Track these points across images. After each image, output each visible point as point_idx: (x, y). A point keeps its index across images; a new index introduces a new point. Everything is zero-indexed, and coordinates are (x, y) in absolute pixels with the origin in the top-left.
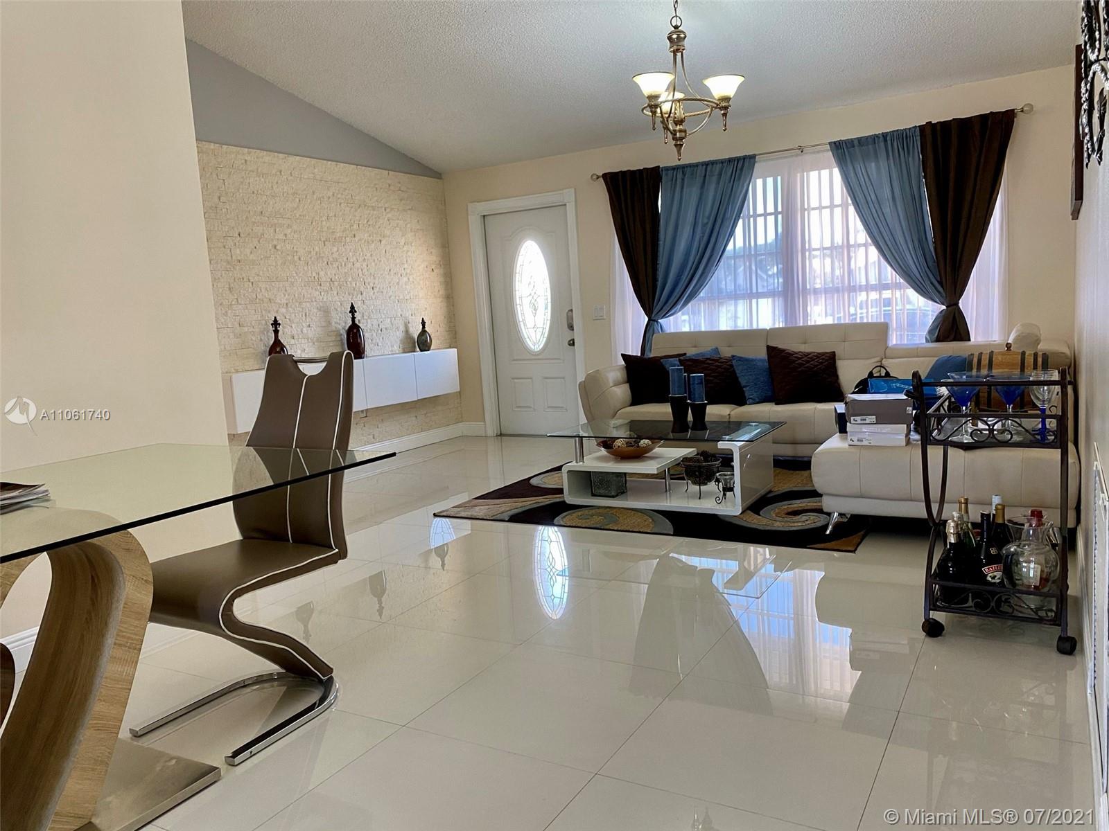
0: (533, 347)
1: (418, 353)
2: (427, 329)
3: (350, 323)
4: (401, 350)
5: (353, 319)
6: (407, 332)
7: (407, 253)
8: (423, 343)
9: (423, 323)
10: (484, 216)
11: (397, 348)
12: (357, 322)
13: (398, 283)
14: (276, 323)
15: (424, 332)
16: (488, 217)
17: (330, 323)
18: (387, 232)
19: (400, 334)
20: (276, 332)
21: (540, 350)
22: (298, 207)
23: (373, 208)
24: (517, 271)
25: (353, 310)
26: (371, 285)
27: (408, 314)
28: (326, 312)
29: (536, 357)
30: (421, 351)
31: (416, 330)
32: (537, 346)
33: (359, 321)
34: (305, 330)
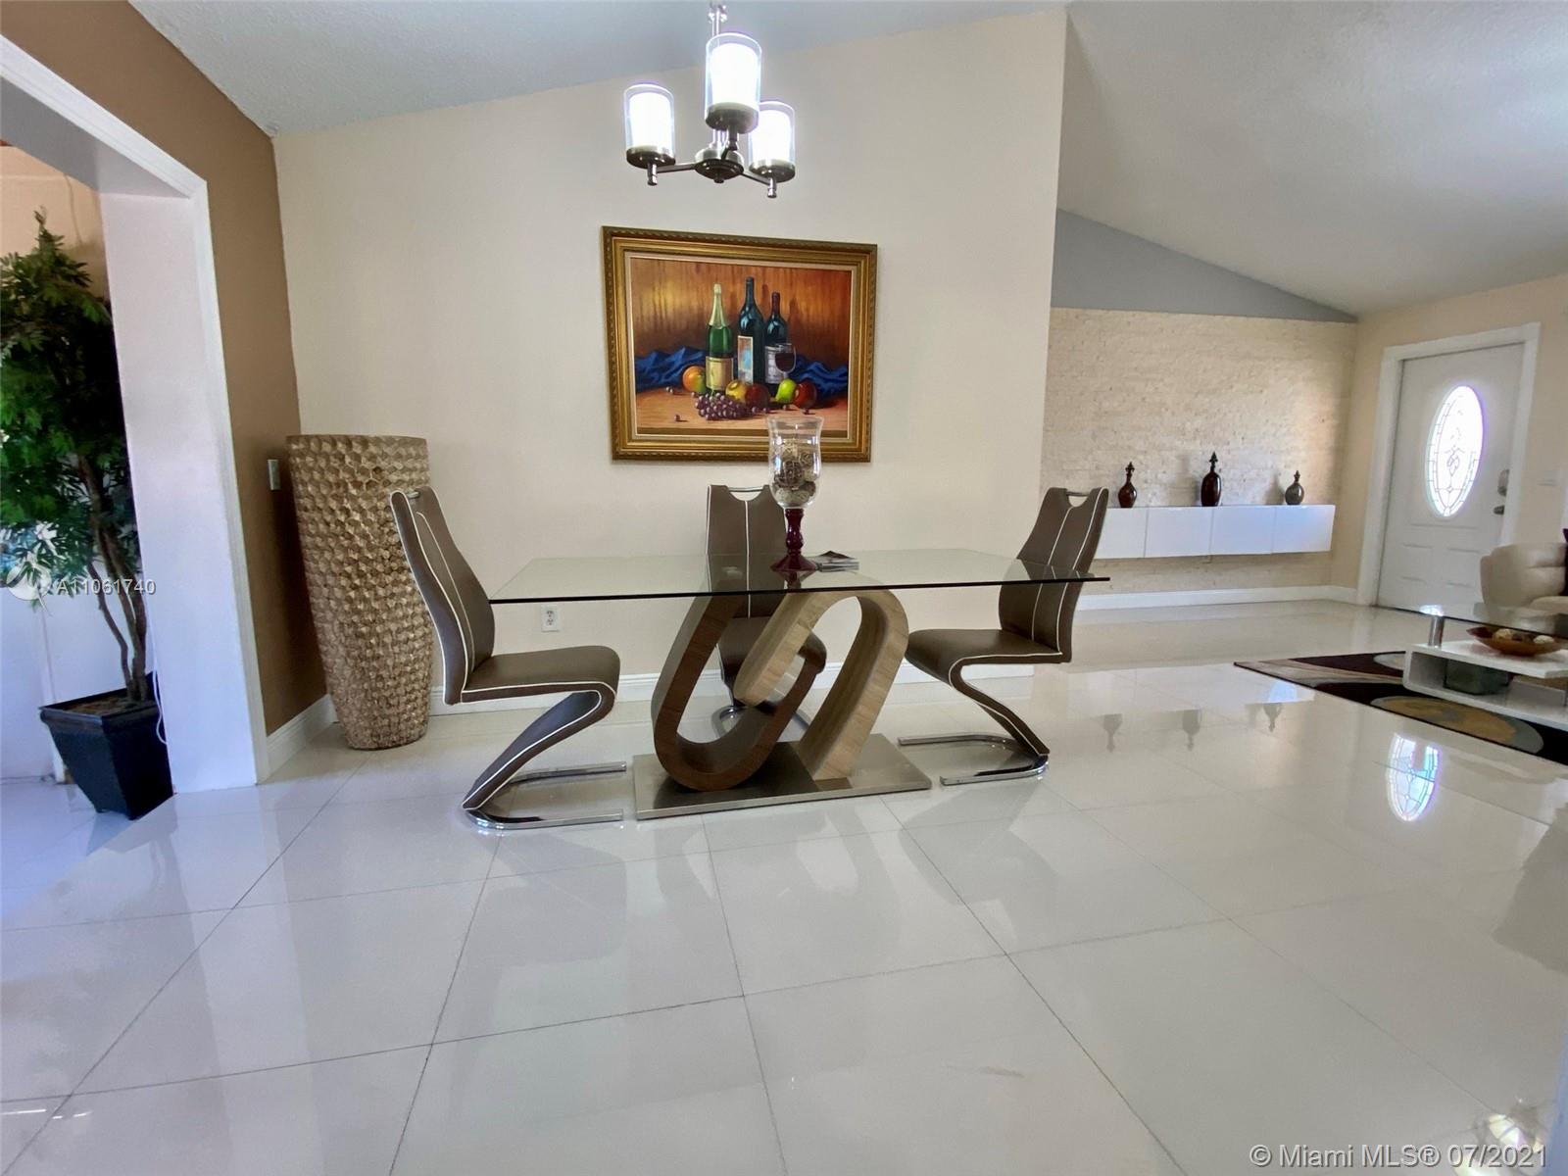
0: (1442, 512)
1: (1285, 506)
2: (1300, 481)
3: (1208, 471)
4: (1264, 502)
5: (1213, 468)
6: (1276, 484)
7: (1292, 403)
8: (1292, 496)
9: (1297, 476)
10: (1404, 361)
11: (1260, 498)
12: (1216, 471)
13: (1274, 435)
14: (1130, 468)
15: (1296, 485)
16: (1410, 363)
17: (1185, 469)
18: (1272, 382)
19: (1267, 485)
20: (1129, 476)
21: (1452, 516)
22: (1174, 361)
23: (1260, 359)
24: (1438, 422)
25: (1214, 459)
26: (1242, 435)
27: (1281, 466)
28: (1184, 460)
29: (1444, 523)
30: (1289, 504)
31: (1286, 483)
32: (1448, 510)
33: (1220, 470)
34: (1160, 476)
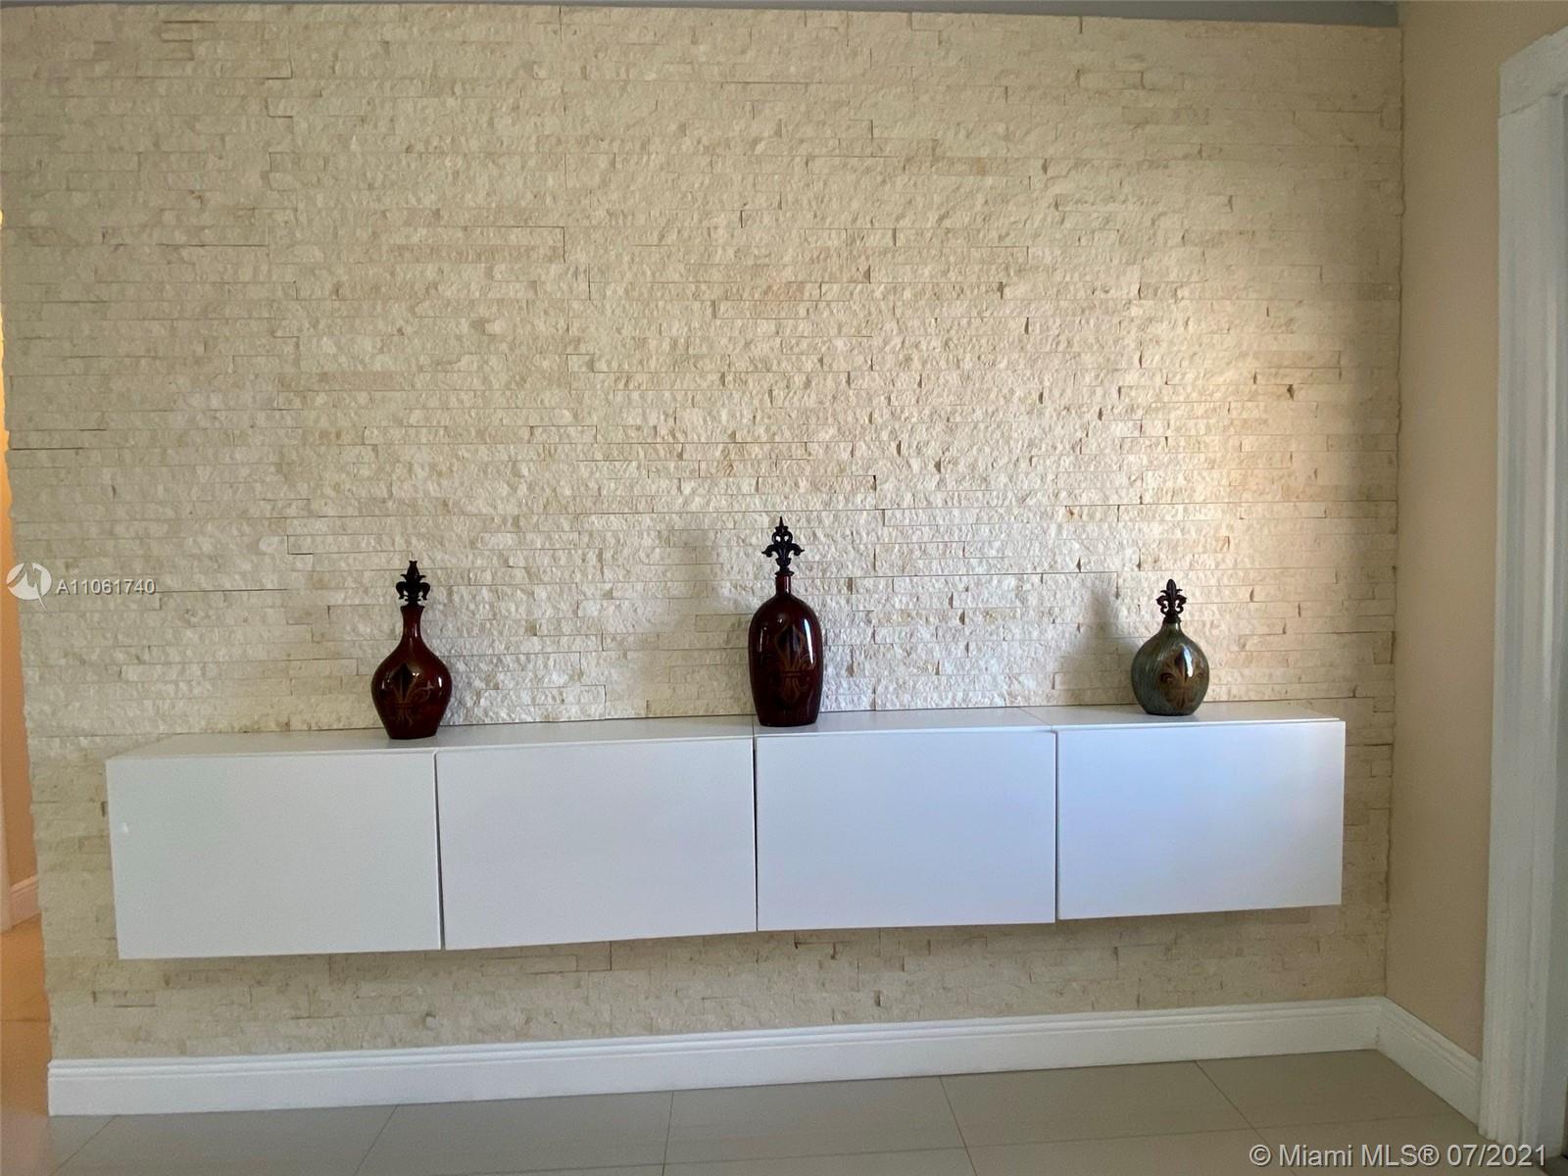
5: (783, 576)
7: (1142, 329)
9: (1172, 599)
11: (1035, 687)
13: (1077, 446)
14: (414, 584)
15: (1172, 633)
18: (1044, 253)
20: (412, 614)
22: (605, 183)
23: (980, 168)
25: (783, 546)
26: (932, 451)
28: (689, 548)
30: (1150, 715)
34: (592, 609)
